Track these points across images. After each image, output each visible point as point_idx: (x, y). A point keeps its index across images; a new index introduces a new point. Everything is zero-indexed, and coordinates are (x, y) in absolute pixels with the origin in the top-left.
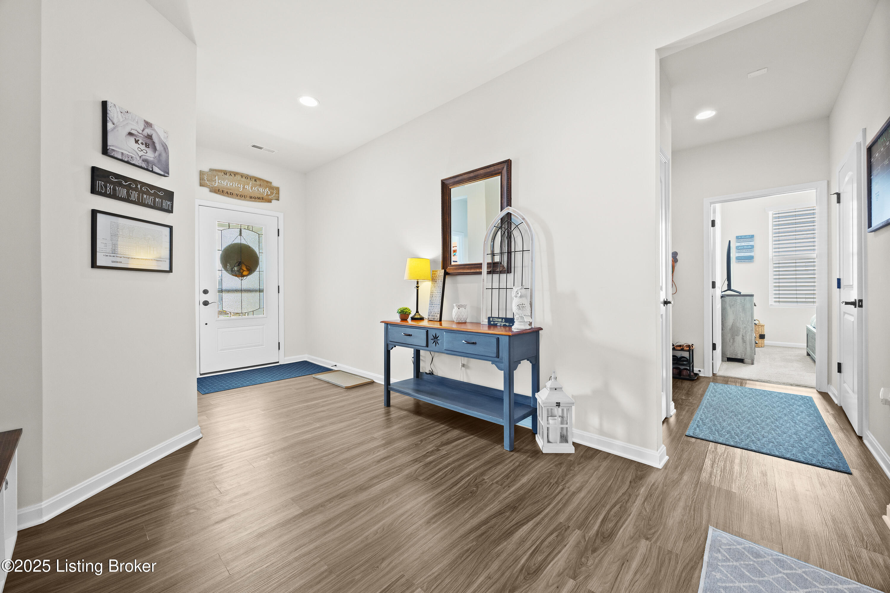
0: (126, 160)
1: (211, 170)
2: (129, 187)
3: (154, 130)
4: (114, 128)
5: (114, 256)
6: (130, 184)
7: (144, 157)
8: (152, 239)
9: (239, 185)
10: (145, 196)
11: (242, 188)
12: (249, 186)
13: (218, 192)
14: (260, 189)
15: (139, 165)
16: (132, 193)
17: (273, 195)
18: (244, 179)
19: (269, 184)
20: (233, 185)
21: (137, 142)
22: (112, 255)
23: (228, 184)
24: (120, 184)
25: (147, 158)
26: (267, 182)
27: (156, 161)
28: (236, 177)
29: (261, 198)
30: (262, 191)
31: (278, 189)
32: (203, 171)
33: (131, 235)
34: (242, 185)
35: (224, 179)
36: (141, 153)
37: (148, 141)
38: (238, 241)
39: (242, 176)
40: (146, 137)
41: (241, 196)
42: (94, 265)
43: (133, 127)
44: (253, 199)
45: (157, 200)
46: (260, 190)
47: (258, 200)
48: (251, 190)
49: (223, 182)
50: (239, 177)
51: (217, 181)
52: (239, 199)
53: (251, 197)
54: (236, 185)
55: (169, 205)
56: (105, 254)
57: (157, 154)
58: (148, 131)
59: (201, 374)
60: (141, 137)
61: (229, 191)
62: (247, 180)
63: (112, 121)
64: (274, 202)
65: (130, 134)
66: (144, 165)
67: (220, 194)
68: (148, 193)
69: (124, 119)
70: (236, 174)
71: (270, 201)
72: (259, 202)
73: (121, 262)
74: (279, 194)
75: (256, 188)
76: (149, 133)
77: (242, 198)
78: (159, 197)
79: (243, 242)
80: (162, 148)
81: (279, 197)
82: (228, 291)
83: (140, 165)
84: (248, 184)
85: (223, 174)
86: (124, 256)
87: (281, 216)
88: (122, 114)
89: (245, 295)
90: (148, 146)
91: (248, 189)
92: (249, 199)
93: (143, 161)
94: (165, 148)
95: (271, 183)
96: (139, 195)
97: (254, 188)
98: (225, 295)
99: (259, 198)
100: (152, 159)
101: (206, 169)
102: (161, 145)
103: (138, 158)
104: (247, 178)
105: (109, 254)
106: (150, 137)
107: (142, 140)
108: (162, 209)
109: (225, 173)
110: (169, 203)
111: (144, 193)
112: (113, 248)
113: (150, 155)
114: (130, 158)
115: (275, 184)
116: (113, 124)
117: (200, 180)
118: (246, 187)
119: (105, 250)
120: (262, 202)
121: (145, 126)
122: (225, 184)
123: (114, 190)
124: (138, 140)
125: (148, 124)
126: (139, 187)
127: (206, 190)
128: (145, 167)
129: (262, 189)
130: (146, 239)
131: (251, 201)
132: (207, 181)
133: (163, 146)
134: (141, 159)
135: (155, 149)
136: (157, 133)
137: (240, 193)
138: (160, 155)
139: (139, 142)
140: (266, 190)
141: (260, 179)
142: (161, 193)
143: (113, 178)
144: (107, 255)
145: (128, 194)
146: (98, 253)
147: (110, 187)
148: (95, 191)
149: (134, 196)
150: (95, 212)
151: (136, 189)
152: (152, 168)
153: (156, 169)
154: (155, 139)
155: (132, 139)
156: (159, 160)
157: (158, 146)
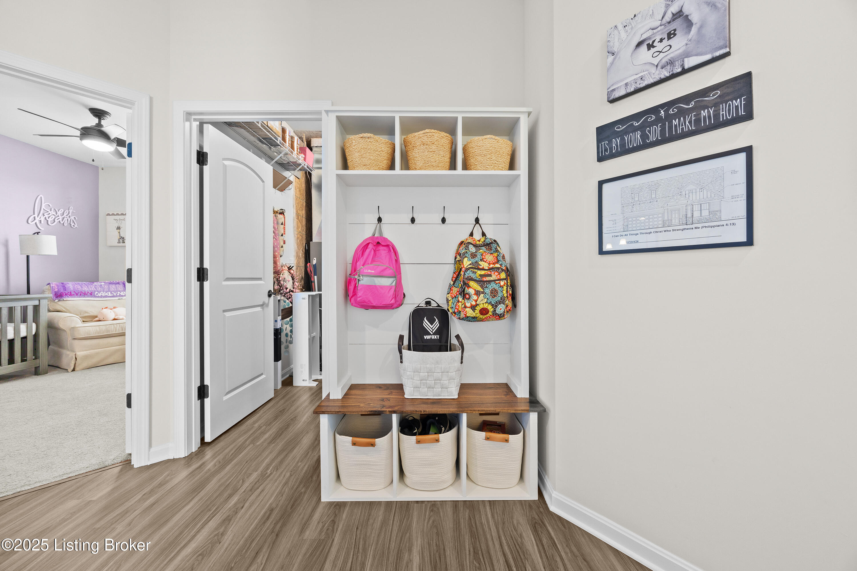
0: (633, 89)
2: (644, 126)
4: (614, 59)
5: (627, 235)
6: (647, 118)
7: (665, 60)
8: (698, 190)
10: (676, 122)
15: (655, 80)
16: (650, 132)
21: (651, 46)
22: (624, 233)
24: (630, 130)
25: (672, 55)
27: (691, 47)
33: (654, 196)
36: (657, 60)
37: (675, 25)
40: (670, 22)
42: (601, 252)
43: (644, 30)
45: (704, 114)
55: (740, 107)
56: (613, 234)
58: (673, 9)
60: (658, 32)
63: (612, 53)
65: (640, 44)
66: (666, 74)
68: (682, 113)
69: (629, 31)
73: (637, 241)
76: (676, 10)
78: (708, 104)
80: (708, 9)
83: (657, 78)
86: (641, 231)
88: (627, 27)
90: (674, 33)
93: (663, 68)
96: (663, 127)
100: (682, 50)
102: (704, 8)
103: (653, 70)
105: (619, 234)
106: (677, 15)
107: (663, 33)
108: (718, 125)
110: (740, 103)
111: (669, 118)
112: (626, 224)
113: (679, 45)
114: (639, 81)
116: (614, 54)
119: (614, 229)
121: (667, 6)
123: (623, 141)
124: (654, 41)
126: (663, 112)
128: (669, 75)
130: (684, 193)
133: (709, 4)
134: (659, 67)
135: (690, 26)
138: (701, 28)
139: (656, 43)
142: (712, 97)
143: (619, 128)
144: (616, 234)
145: (644, 136)
146: (604, 236)
147: (616, 142)
148: (601, 159)
149: (654, 133)
150: (601, 183)
151: (658, 120)
152: (683, 66)
153: (691, 61)
154: (689, 8)
155: (643, 49)
156: (699, 38)
157: (696, 16)
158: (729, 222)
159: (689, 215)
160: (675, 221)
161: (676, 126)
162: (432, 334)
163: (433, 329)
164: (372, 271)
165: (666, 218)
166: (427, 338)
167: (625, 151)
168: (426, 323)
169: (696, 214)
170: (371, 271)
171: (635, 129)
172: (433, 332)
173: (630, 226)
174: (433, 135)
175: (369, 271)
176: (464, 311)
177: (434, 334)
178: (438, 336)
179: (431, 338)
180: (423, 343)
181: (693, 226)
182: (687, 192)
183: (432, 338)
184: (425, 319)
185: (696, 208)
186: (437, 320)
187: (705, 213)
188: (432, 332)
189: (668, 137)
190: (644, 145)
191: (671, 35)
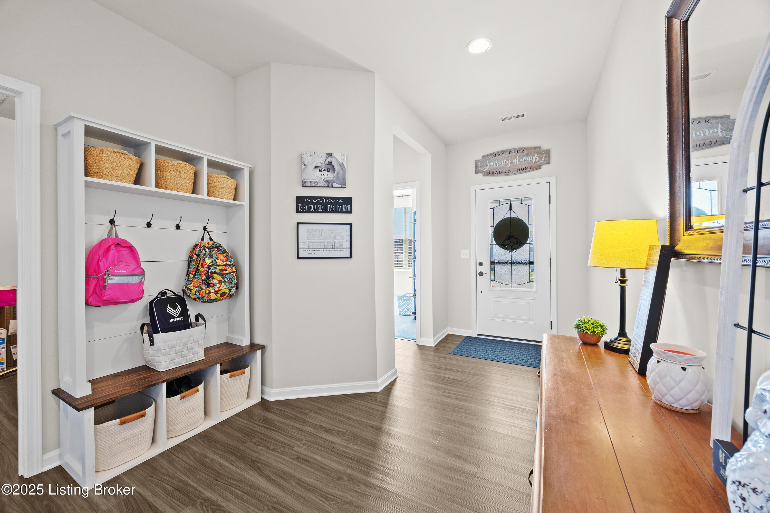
0: (313, 186)
1: (484, 157)
2: (317, 203)
3: (334, 157)
4: (305, 168)
6: (318, 201)
7: (326, 179)
9: (507, 162)
10: (329, 206)
11: (510, 163)
12: (516, 160)
13: (489, 174)
14: (527, 158)
15: (322, 186)
16: (319, 206)
17: (543, 160)
18: (511, 154)
19: (537, 150)
20: (501, 163)
21: (320, 170)
22: (308, 249)
23: (497, 164)
24: (312, 203)
25: (328, 179)
26: (535, 148)
27: (335, 179)
28: (504, 155)
29: (529, 167)
30: (529, 160)
31: (548, 152)
32: (477, 160)
33: (321, 235)
34: (509, 161)
35: (493, 161)
36: (323, 178)
37: (329, 167)
38: (508, 216)
39: (509, 151)
40: (327, 165)
41: (509, 171)
42: (298, 258)
43: (318, 162)
44: (521, 171)
45: (338, 206)
46: (527, 160)
47: (526, 170)
48: (519, 162)
49: (493, 164)
50: (506, 154)
51: (488, 165)
52: (507, 175)
53: (519, 170)
54: (504, 162)
55: (348, 208)
56: (304, 249)
57: (336, 172)
58: (329, 160)
59: (478, 335)
60: (323, 166)
61: (498, 171)
62: (514, 154)
63: (304, 164)
64: (544, 167)
65: (316, 167)
66: (326, 185)
67: (491, 176)
68: (331, 203)
69: (312, 159)
70: (503, 152)
71: (539, 168)
72: (527, 172)
73: (315, 254)
74: (549, 157)
75: (523, 159)
76: (330, 161)
77: (510, 174)
78: (340, 204)
79: (513, 215)
80: (340, 168)
81: (549, 160)
82: (500, 263)
84: (516, 158)
85: (493, 156)
86: (316, 249)
87: (552, 180)
88: (311, 156)
89: (515, 267)
90: (329, 170)
91: (515, 162)
92: (517, 172)
93: (325, 182)
94: (342, 166)
95: (539, 148)
96: (325, 206)
97: (521, 159)
98: (497, 267)
99: (527, 168)
100: (332, 179)
101: (480, 157)
102: (339, 166)
103: (322, 181)
104: (514, 152)
105: (306, 249)
106: (330, 163)
107: (325, 168)
108: (342, 212)
109: (494, 155)
110: (348, 206)
111: (328, 204)
112: (309, 245)
113: (331, 176)
114: (316, 183)
115: (545, 147)
116: (305, 165)
117: (476, 168)
118: (513, 162)
119: (304, 247)
120: (530, 171)
121: (327, 157)
122: (495, 165)
123: (308, 207)
124: (322, 169)
125: (329, 155)
126: (324, 201)
127: (480, 175)
128: (327, 186)
129: (530, 158)
130: (331, 236)
131: (519, 173)
132: (481, 167)
133: (340, 166)
134: (324, 181)
135: (334, 170)
136: (335, 158)
137: (509, 169)
138: (338, 173)
139: (322, 170)
140: (534, 157)
141: (527, 148)
142: (341, 201)
143: (307, 200)
144: (305, 249)
145: (317, 208)
146: (299, 250)
147: (305, 206)
148: (298, 212)
149: (321, 207)
150: (298, 224)
151: (322, 203)
152: (332, 185)
153: (335, 185)
154: (334, 163)
155: (318, 170)
156: (337, 177)
157: (336, 168)
158: (345, 249)
159: (333, 245)
160: (329, 247)
161: (329, 207)
162: (177, 317)
163: (177, 313)
164: (124, 271)
165: (325, 245)
166: (173, 321)
167: (308, 211)
168: (170, 310)
169: (336, 245)
170: (122, 271)
171: (314, 203)
172: (178, 315)
173: (311, 246)
174: (186, 167)
175: (121, 271)
176: (209, 295)
177: (178, 317)
178: (182, 318)
179: (176, 320)
180: (169, 325)
181: (335, 249)
182: (333, 236)
183: (178, 320)
184: (168, 306)
185: (336, 242)
186: (179, 306)
187: (338, 245)
188: (176, 315)
189: (326, 211)
190: (317, 212)
191: (328, 170)
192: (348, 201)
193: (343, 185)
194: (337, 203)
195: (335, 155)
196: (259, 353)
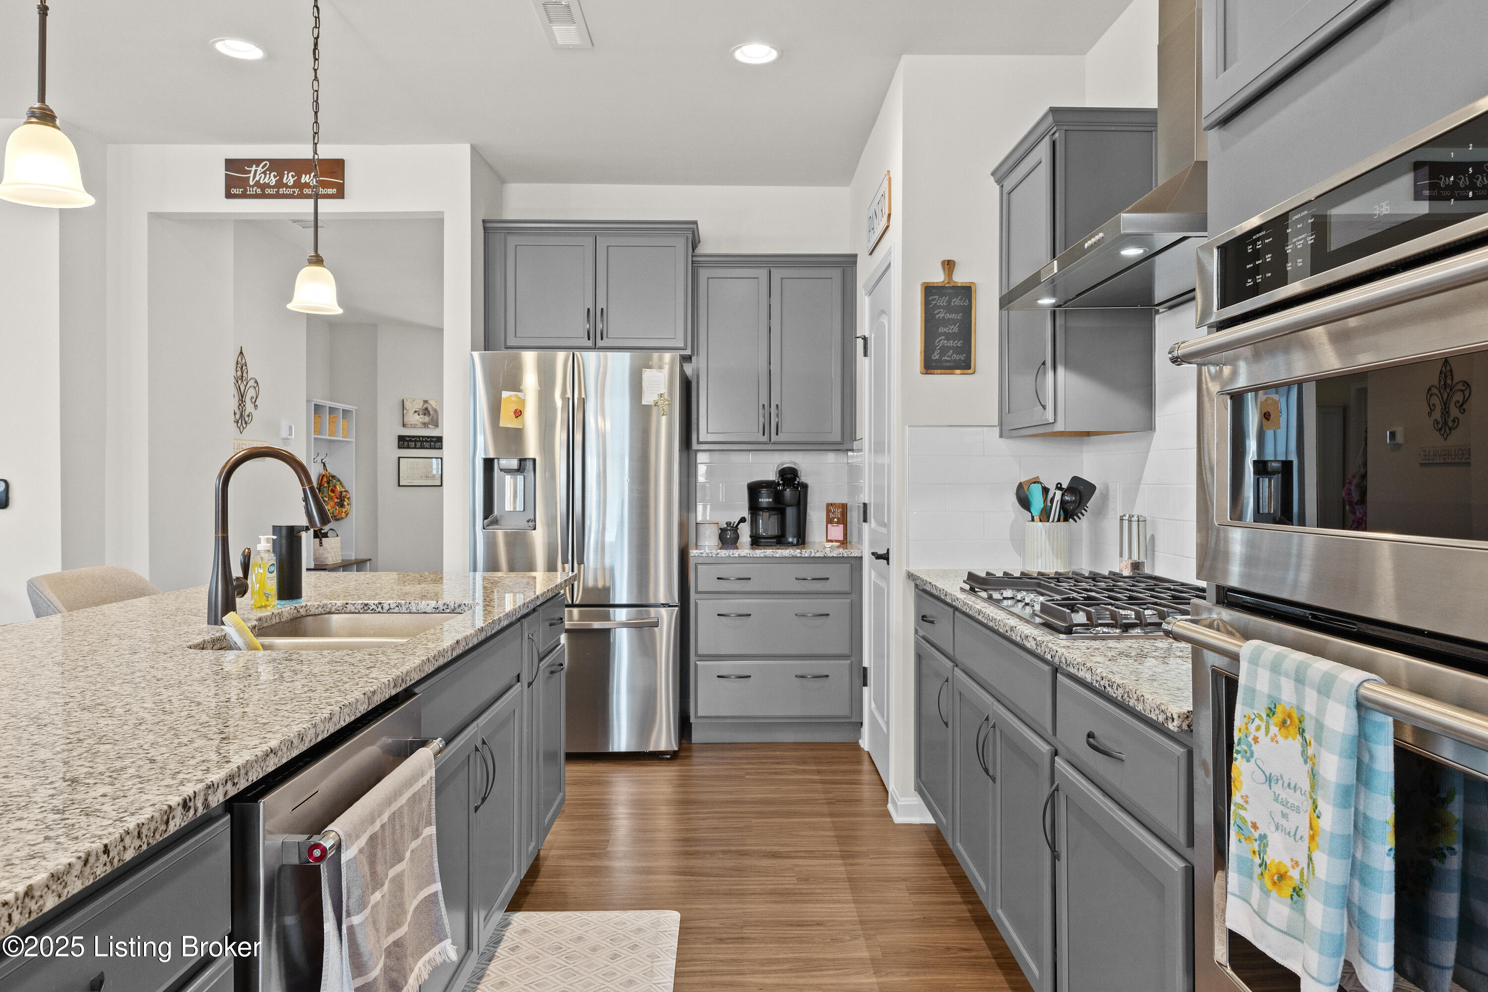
0: (412, 427)
2: (415, 441)
3: (429, 404)
4: (408, 412)
5: (409, 480)
6: (416, 439)
7: (423, 422)
8: (431, 467)
15: (420, 427)
16: (417, 444)
24: (411, 441)
25: (425, 421)
27: (430, 422)
33: (418, 467)
36: (421, 421)
37: (426, 412)
40: (424, 410)
42: (399, 486)
43: (416, 407)
45: (432, 444)
55: (439, 445)
56: (404, 479)
58: (425, 406)
60: (421, 411)
63: (407, 409)
65: (415, 412)
68: (426, 441)
69: (412, 405)
73: (412, 483)
78: (433, 441)
80: (434, 412)
83: (422, 427)
86: (413, 479)
88: (411, 403)
93: (422, 424)
94: (436, 411)
96: (421, 443)
100: (427, 421)
103: (420, 424)
105: (406, 479)
106: (426, 409)
108: (435, 448)
111: (423, 441)
112: (408, 475)
113: (427, 419)
119: (404, 477)
121: (424, 404)
123: (408, 444)
125: (426, 402)
126: (421, 439)
128: (424, 427)
135: (429, 414)
136: (431, 404)
138: (432, 417)
139: (420, 414)
142: (434, 439)
143: (406, 438)
145: (415, 445)
146: (400, 479)
147: (406, 443)
148: (399, 448)
149: (419, 444)
150: (399, 458)
151: (420, 441)
152: (427, 426)
153: (430, 426)
154: (430, 409)
155: (417, 414)
156: (432, 420)
157: (431, 412)
158: (437, 479)
160: (423, 477)
161: (424, 445)
165: (421, 475)
167: (408, 447)
169: (429, 475)
171: (412, 441)
181: (429, 479)
182: (427, 468)
185: (429, 473)
187: (432, 475)
189: (422, 447)
190: (415, 448)
191: (425, 414)
192: (439, 439)
193: (437, 426)
194: (431, 441)
195: (430, 402)
196: (368, 563)
